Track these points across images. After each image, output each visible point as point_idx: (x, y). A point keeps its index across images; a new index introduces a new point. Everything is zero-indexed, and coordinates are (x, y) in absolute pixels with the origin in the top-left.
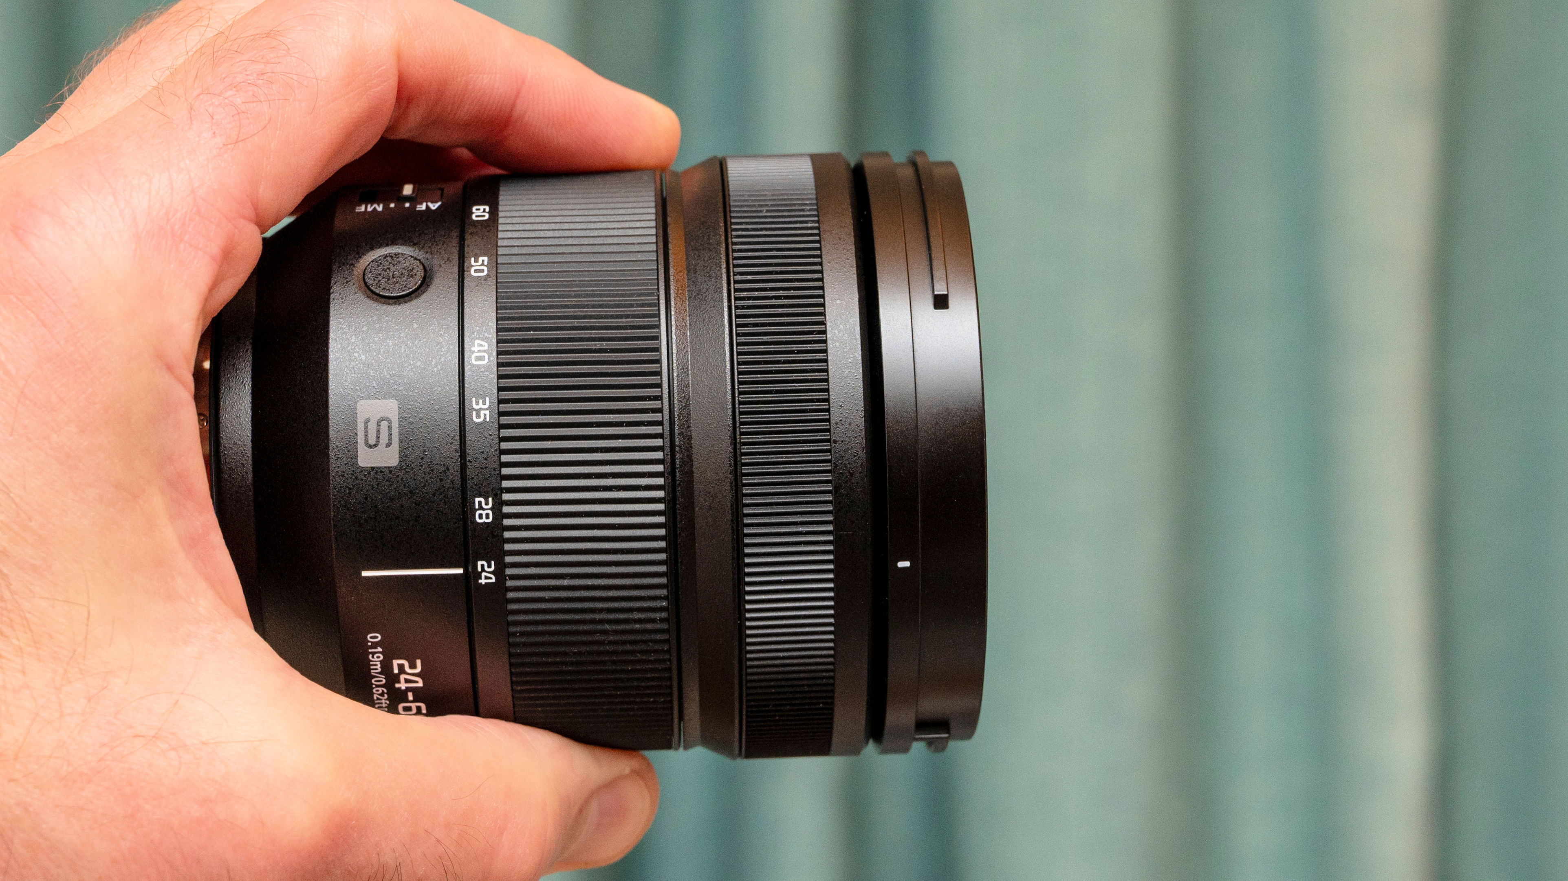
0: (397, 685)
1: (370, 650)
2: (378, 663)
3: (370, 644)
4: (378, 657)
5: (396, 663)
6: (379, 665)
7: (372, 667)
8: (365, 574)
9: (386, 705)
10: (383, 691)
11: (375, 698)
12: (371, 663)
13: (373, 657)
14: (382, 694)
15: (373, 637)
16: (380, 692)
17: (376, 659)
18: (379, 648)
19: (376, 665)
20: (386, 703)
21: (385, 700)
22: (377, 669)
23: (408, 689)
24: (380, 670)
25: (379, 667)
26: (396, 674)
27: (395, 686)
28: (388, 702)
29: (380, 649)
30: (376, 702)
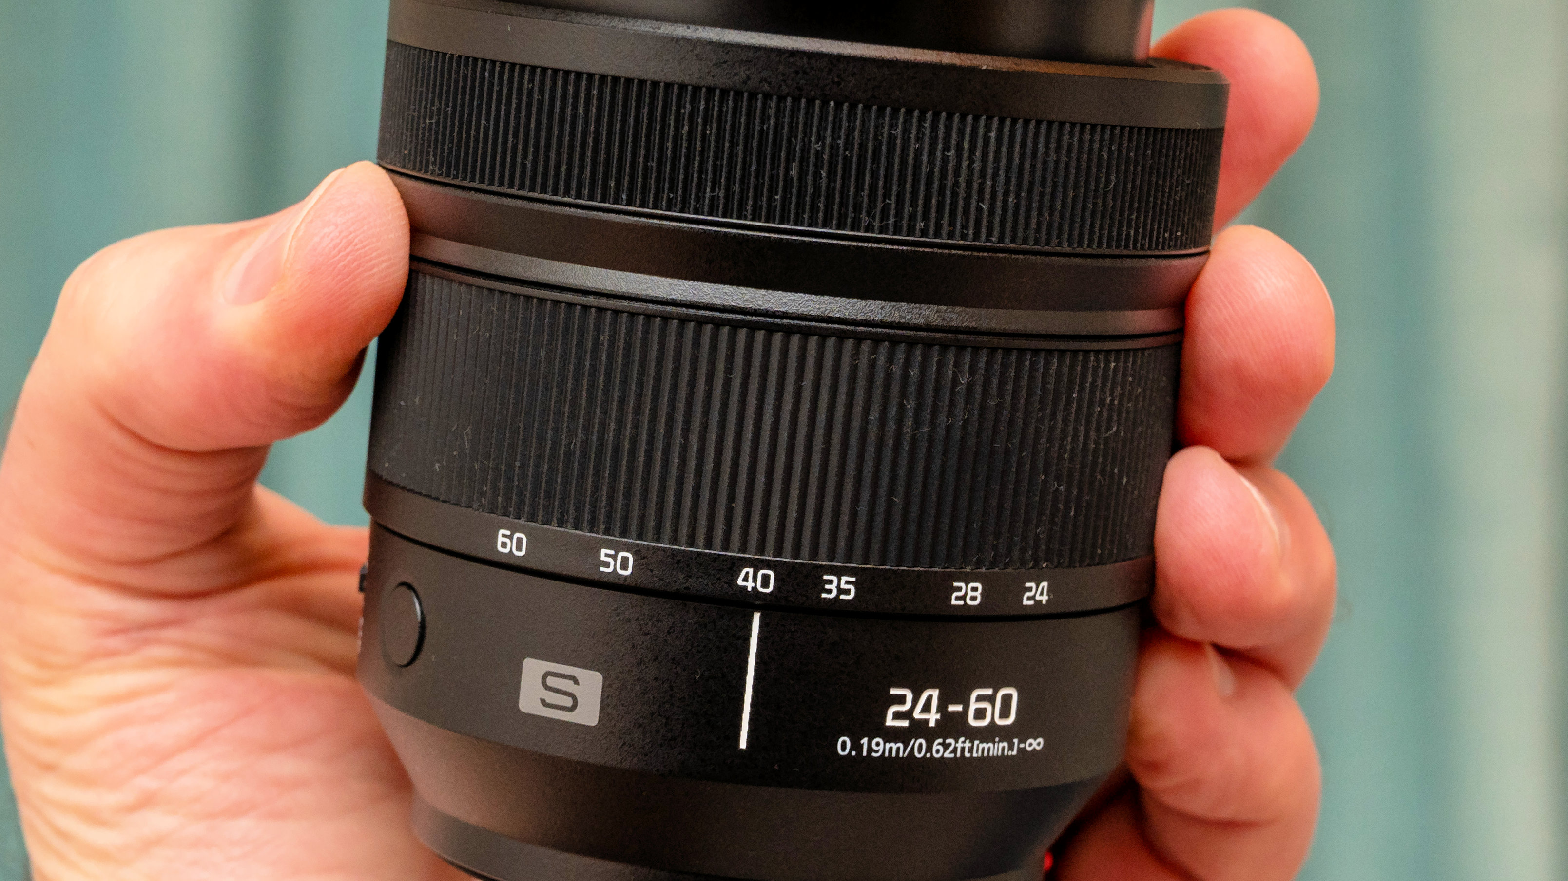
0: (932, 724)
1: (865, 754)
2: (888, 745)
3: (853, 753)
4: (878, 744)
5: (890, 722)
6: (892, 745)
7: (894, 754)
8: (743, 745)
9: (968, 741)
10: (939, 744)
11: (952, 755)
12: (887, 754)
13: (877, 752)
14: (946, 746)
15: (843, 746)
16: (941, 748)
17: (881, 748)
18: (862, 742)
19: (891, 749)
20: (964, 742)
21: (957, 742)
22: (898, 749)
23: (941, 708)
24: (901, 745)
25: (894, 746)
26: (910, 723)
27: (933, 727)
28: (962, 739)
29: (865, 741)
30: (958, 755)
